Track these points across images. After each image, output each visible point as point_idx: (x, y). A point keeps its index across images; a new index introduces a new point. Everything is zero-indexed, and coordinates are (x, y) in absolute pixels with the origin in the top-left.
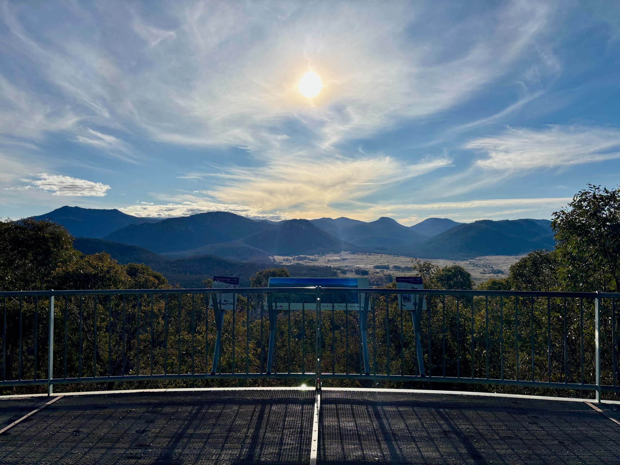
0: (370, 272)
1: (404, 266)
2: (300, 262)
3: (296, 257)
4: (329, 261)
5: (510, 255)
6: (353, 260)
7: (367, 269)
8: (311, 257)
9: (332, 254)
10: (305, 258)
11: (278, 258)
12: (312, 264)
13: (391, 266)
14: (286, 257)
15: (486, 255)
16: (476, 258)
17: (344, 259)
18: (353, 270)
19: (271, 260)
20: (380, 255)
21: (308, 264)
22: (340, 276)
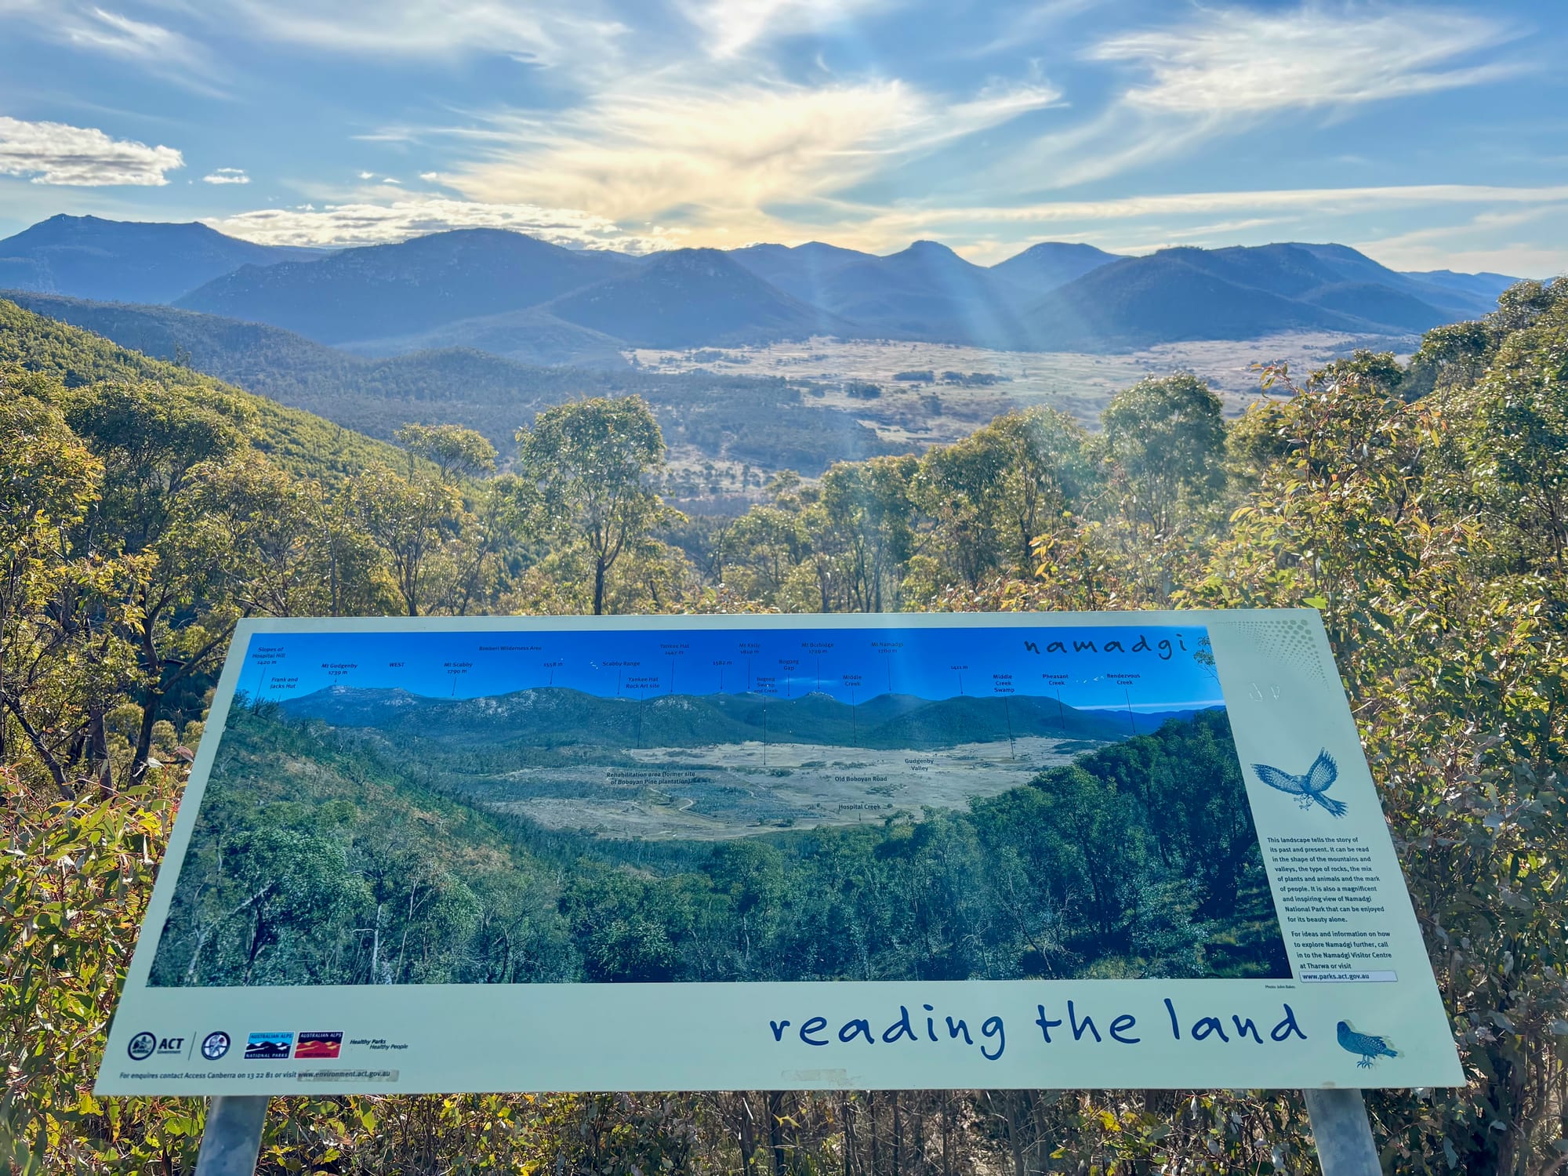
0: (884, 390)
1: (969, 373)
2: (705, 366)
3: (694, 351)
4: (779, 361)
5: (1238, 339)
6: (841, 360)
7: (876, 381)
8: (733, 353)
9: (786, 344)
10: (717, 356)
11: (648, 357)
12: (735, 371)
13: (938, 373)
14: (668, 354)
15: (1179, 339)
16: (1154, 349)
17: (819, 358)
18: (842, 386)
19: (625, 361)
20: (910, 345)
21: (724, 371)
22: (810, 401)
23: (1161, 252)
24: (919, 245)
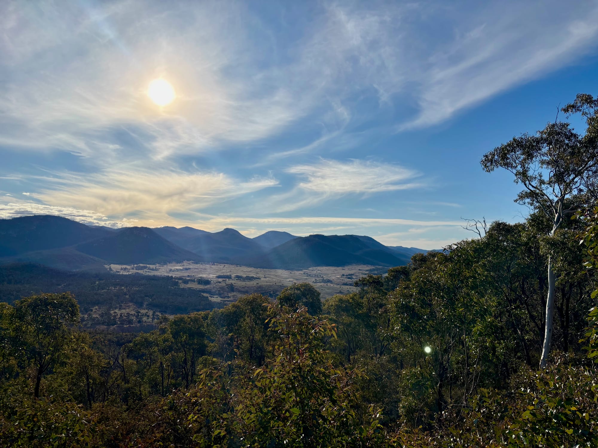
0: (212, 282)
1: (245, 276)
2: (139, 271)
3: (135, 266)
4: (171, 270)
5: (338, 266)
6: (195, 270)
7: (209, 278)
8: (152, 266)
9: (174, 264)
10: (145, 267)
11: (115, 268)
12: (152, 273)
13: (233, 276)
14: (124, 266)
15: (318, 266)
16: (310, 269)
17: (186, 269)
18: (196, 280)
19: (106, 269)
20: (223, 265)
21: (147, 274)
22: (182, 286)
23: (311, 236)
24: (227, 230)
